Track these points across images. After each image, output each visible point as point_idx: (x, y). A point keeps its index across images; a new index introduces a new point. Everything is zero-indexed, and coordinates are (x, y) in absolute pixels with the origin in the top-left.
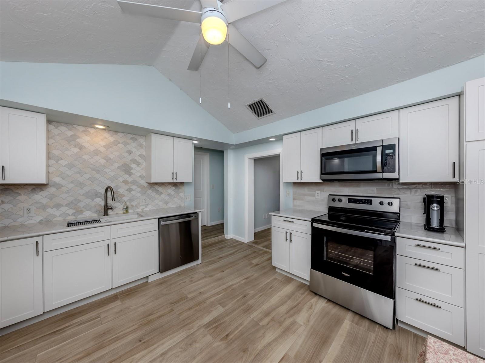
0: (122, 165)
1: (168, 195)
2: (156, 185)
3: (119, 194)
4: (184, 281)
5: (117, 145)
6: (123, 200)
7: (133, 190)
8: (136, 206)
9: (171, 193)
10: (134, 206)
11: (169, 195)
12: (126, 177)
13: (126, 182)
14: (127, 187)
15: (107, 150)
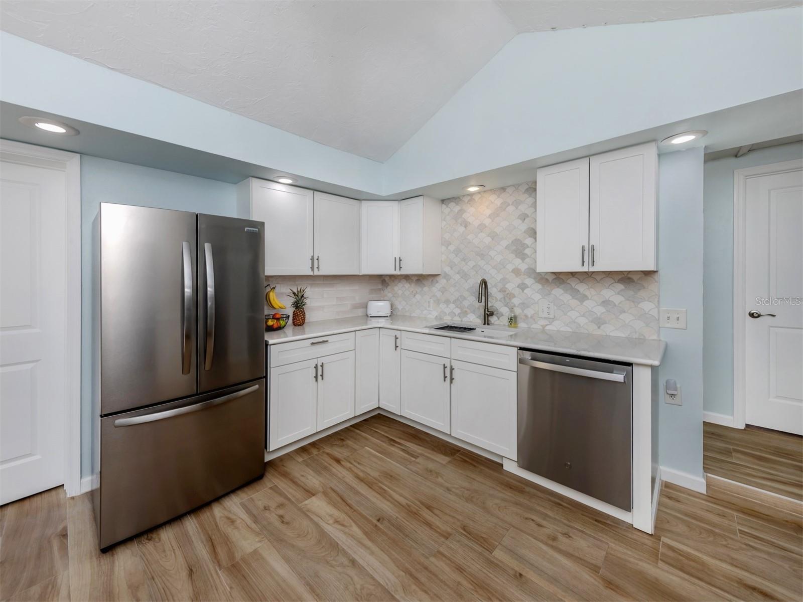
0: (512, 242)
1: (603, 302)
2: (573, 278)
3: (507, 292)
4: (544, 523)
5: (504, 210)
6: (512, 303)
7: (528, 287)
8: (531, 317)
9: (610, 299)
10: (529, 316)
11: (606, 303)
12: (518, 261)
13: (516, 272)
14: (518, 281)
15: (493, 221)
